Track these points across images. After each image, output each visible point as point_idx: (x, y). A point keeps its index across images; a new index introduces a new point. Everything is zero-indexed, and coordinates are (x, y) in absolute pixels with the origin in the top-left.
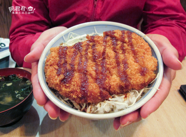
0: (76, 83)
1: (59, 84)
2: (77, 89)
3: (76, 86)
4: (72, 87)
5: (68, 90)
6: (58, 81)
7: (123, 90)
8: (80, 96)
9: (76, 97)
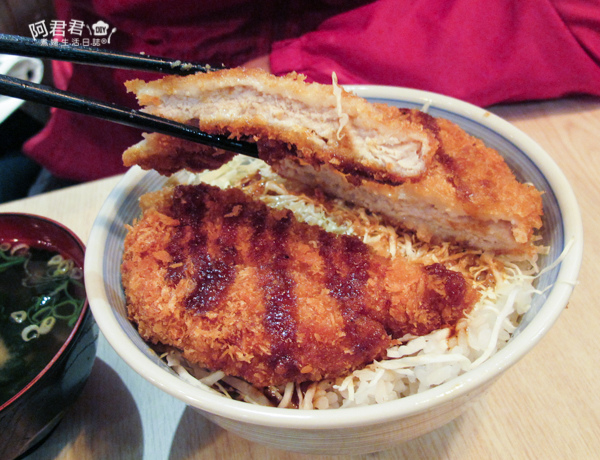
0: (242, 303)
1: (177, 316)
2: (252, 324)
3: (244, 313)
4: (230, 320)
5: (215, 334)
6: (172, 305)
7: (440, 313)
8: (265, 350)
9: (248, 358)
